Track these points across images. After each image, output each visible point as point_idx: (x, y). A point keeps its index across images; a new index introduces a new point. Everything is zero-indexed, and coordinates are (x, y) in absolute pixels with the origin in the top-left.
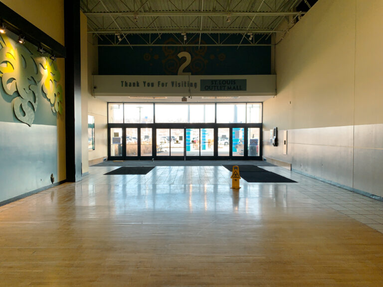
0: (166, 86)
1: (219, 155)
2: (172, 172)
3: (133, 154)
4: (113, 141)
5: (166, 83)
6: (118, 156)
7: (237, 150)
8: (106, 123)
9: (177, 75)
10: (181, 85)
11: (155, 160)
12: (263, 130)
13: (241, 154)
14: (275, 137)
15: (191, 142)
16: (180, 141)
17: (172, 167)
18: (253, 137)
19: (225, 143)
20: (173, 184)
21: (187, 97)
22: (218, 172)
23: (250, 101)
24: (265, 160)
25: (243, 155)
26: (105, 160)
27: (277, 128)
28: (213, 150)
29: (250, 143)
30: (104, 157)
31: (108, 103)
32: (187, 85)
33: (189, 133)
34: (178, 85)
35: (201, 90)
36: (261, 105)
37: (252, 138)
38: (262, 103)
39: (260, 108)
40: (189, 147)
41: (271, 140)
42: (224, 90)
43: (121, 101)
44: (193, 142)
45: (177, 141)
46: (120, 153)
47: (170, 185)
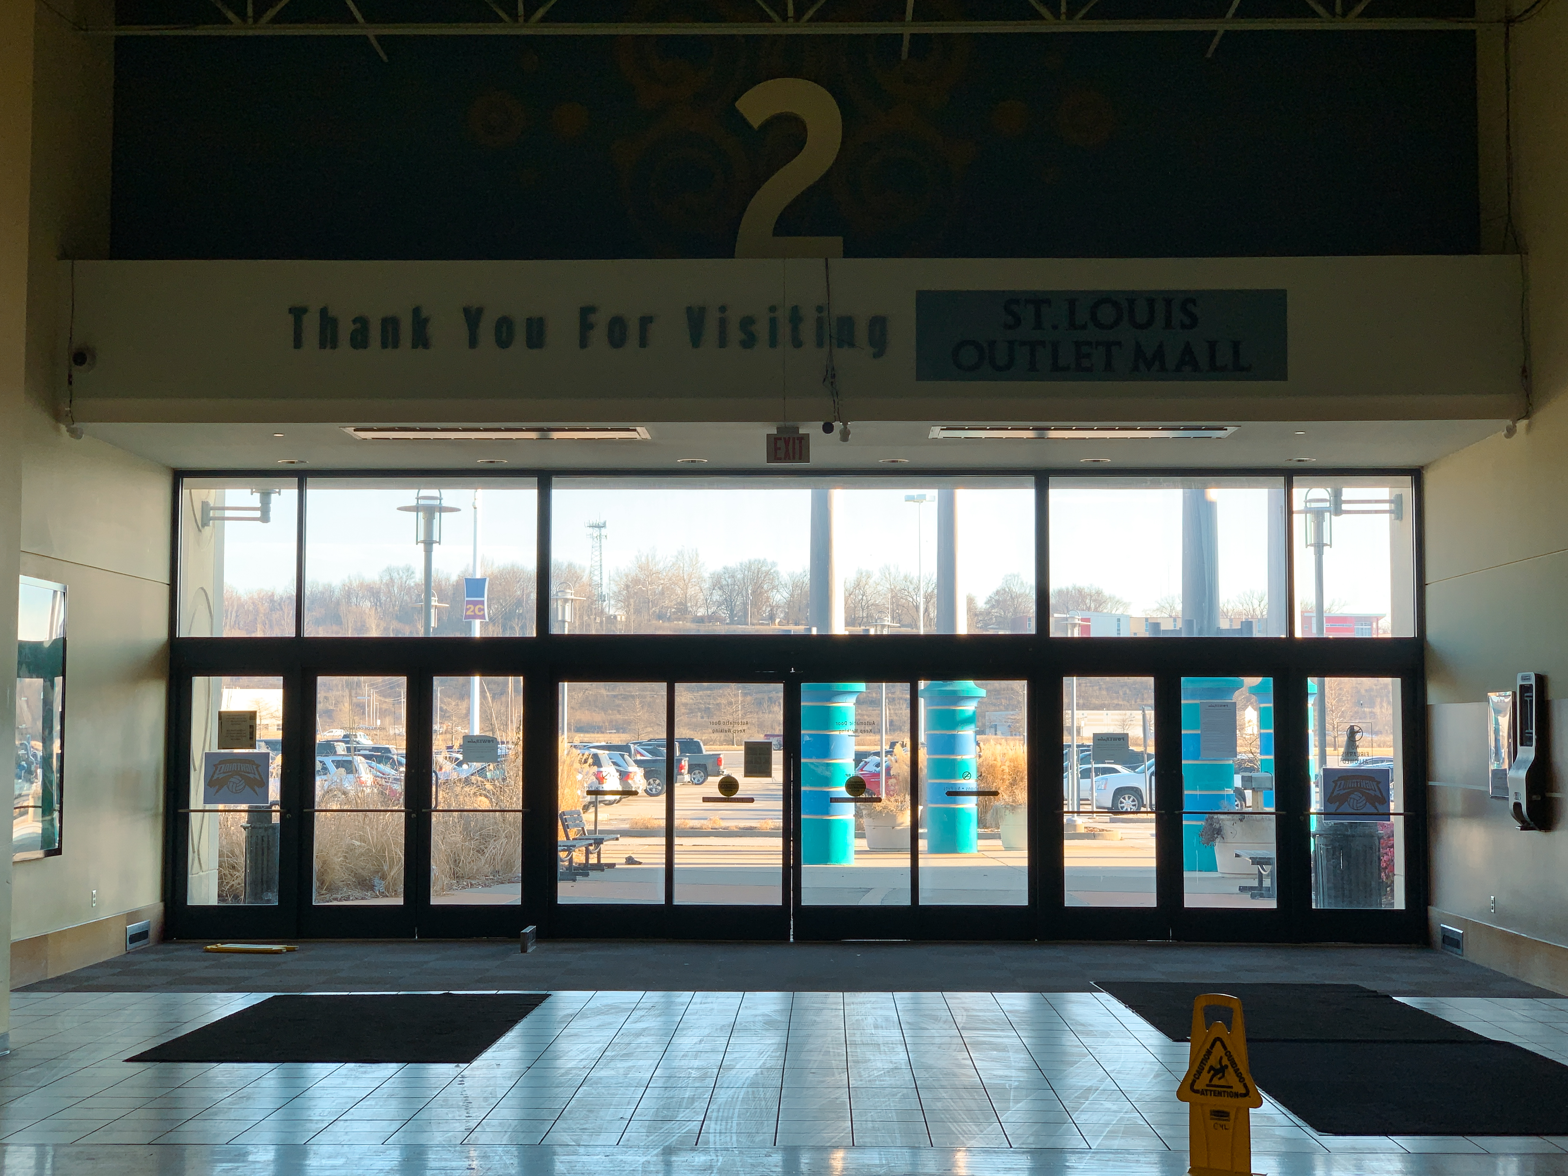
0: (643, 343)
1: (1073, 898)
2: (686, 1042)
3: (365, 884)
4: (210, 783)
5: (646, 321)
6: (243, 902)
7: (1222, 854)
8: (161, 634)
9: (731, 255)
10: (762, 329)
11: (542, 936)
12: (1434, 694)
13: (1257, 892)
14: (1528, 754)
15: (841, 790)
16: (747, 785)
17: (685, 996)
18: (1351, 752)
19: (1120, 792)
20: (696, 1142)
21: (812, 430)
22: (1070, 1041)
23: (1311, 461)
24: (1452, 941)
25: (1272, 904)
26: (140, 936)
27: (1541, 680)
28: (1020, 859)
29: (1329, 798)
30: (132, 916)
31: (178, 476)
32: (808, 331)
33: (826, 719)
34: (735, 334)
35: (921, 375)
36: (1407, 492)
37: (1336, 762)
38: (1417, 474)
39: (1397, 513)
40: (825, 830)
41: (1500, 775)
42: (1109, 371)
43: (281, 463)
44: (857, 787)
45: (729, 787)
46: (257, 882)
47: (669, 1151)
